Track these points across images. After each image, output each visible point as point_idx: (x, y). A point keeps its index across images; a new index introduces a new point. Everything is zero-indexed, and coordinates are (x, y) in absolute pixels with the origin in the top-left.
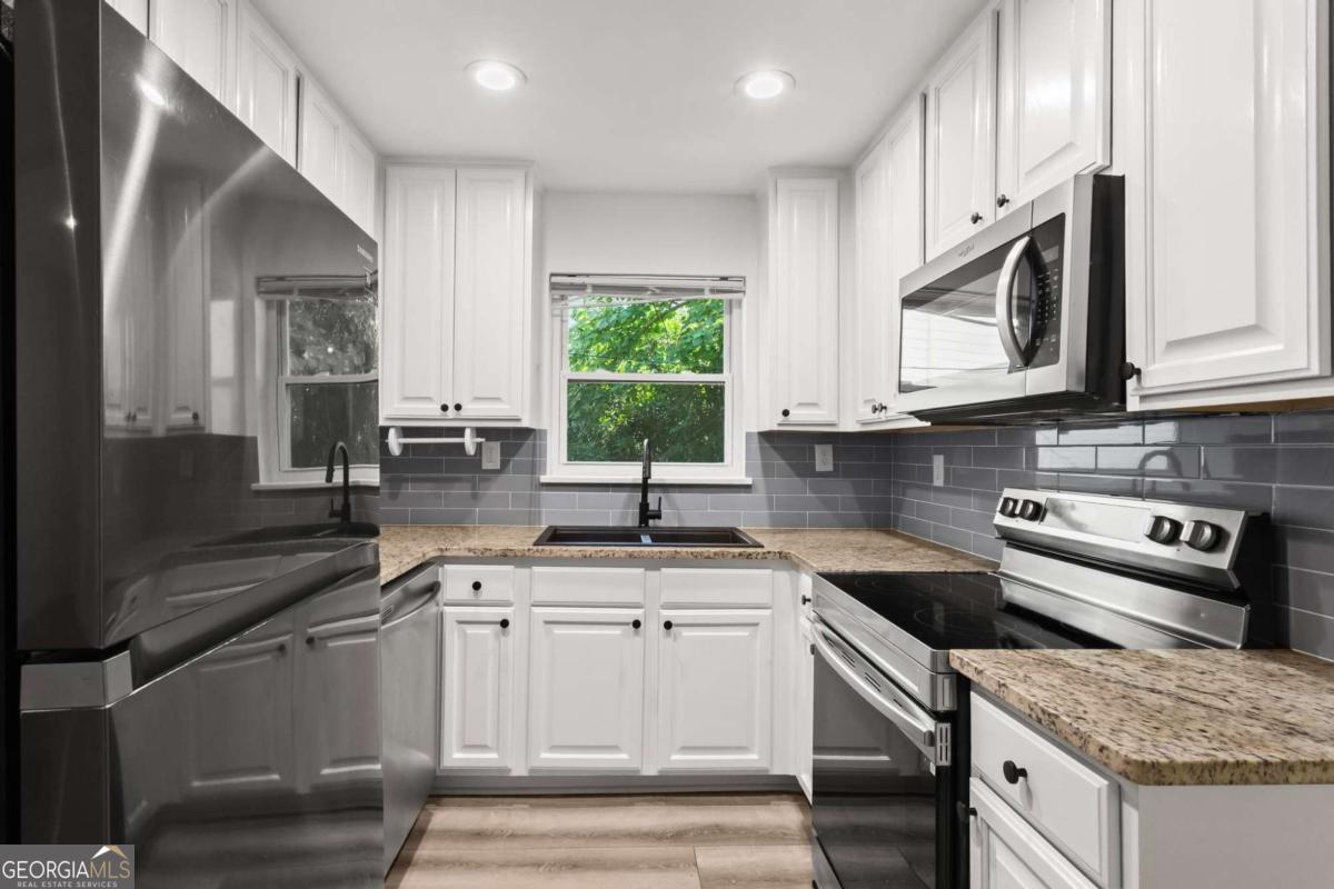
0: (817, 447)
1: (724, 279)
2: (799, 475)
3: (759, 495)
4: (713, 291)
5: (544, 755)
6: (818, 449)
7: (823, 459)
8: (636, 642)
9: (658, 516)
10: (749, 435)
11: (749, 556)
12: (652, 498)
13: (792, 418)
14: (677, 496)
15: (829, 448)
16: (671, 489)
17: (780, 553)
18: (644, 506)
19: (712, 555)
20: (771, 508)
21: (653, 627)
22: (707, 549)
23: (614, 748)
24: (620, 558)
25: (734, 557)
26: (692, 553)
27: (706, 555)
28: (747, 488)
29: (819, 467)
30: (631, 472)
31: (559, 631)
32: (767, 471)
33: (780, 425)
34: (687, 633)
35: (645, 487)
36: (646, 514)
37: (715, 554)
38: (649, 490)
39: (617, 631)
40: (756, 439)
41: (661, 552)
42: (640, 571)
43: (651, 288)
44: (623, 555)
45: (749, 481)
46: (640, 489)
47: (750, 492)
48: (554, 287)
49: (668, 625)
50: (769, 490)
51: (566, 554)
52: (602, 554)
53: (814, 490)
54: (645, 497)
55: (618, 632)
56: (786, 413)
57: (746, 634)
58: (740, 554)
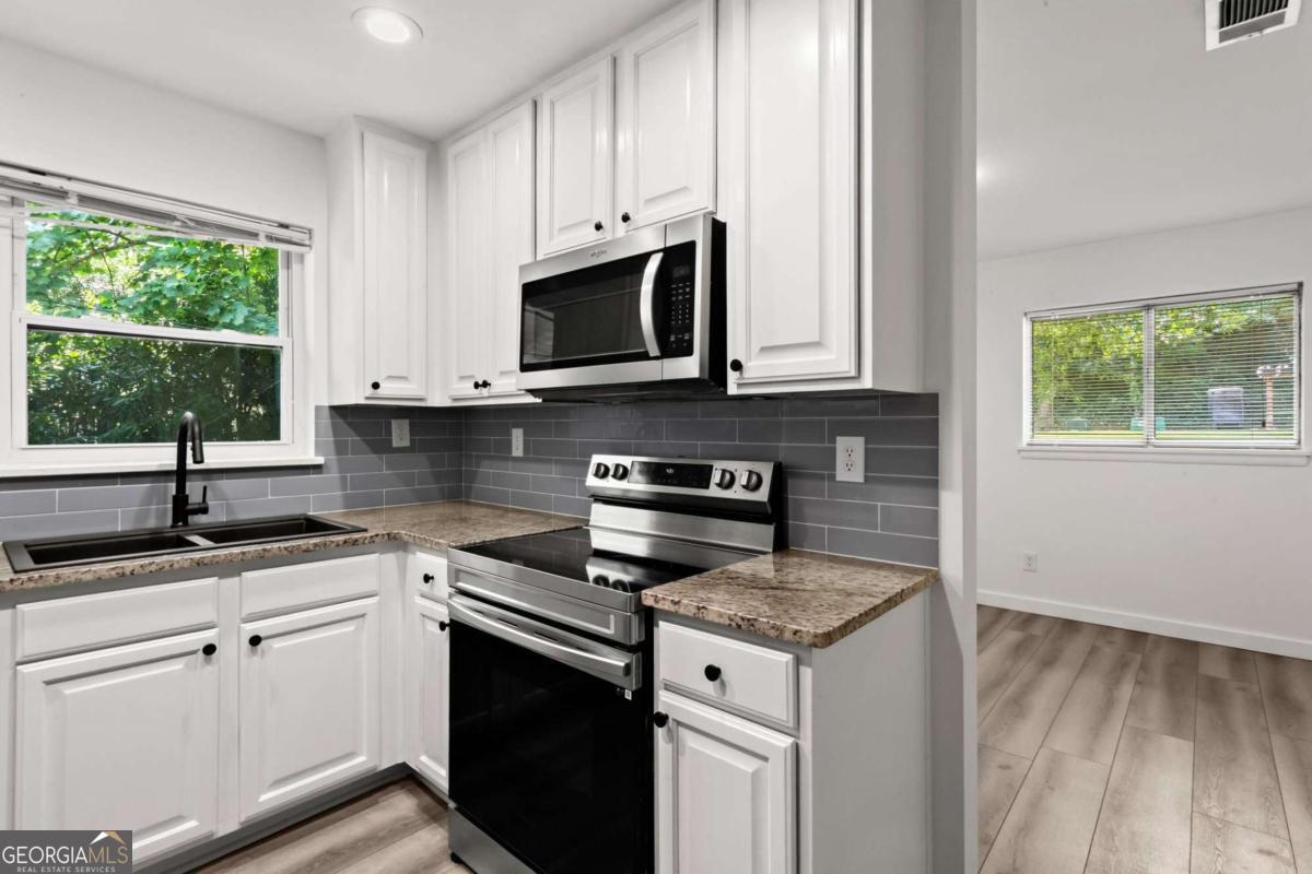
0: (393, 422)
1: (285, 226)
2: (375, 452)
3: (333, 475)
4: (270, 238)
6: (395, 423)
7: (400, 434)
8: (209, 671)
9: (202, 510)
10: (318, 408)
11: (355, 542)
12: (194, 490)
13: (381, 392)
14: (225, 484)
15: (406, 423)
16: (215, 476)
17: (388, 534)
18: (180, 500)
19: (311, 548)
20: (344, 488)
21: (232, 648)
22: (305, 541)
24: (182, 568)
25: (338, 545)
26: (286, 549)
27: (304, 547)
28: (317, 468)
29: (395, 444)
30: (161, 456)
32: (340, 449)
33: (367, 398)
34: (277, 644)
35: (181, 474)
36: (182, 509)
37: (316, 545)
38: (188, 477)
39: (177, 666)
40: (326, 413)
41: (243, 553)
42: (213, 580)
43: (178, 217)
44: (186, 565)
45: (320, 460)
46: (175, 478)
47: (321, 473)
49: (255, 641)
50: (342, 469)
52: (153, 568)
53: (390, 466)
54: (181, 487)
55: (179, 667)
56: (376, 386)
57: (352, 628)
58: (345, 542)
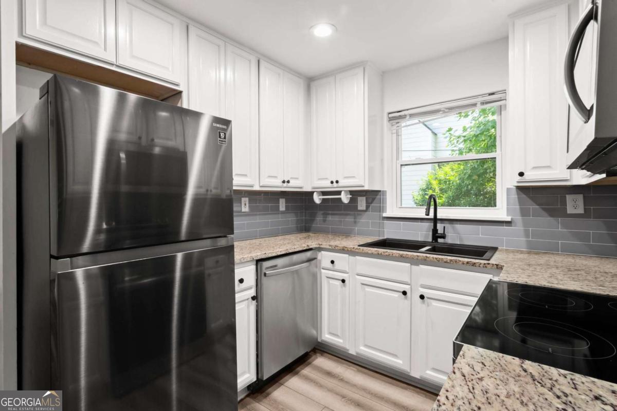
0: (567, 196)
1: (493, 94)
2: (551, 215)
3: (519, 228)
5: (362, 348)
6: (569, 198)
7: (575, 205)
9: (443, 236)
10: (508, 190)
11: (474, 264)
12: (440, 227)
13: (527, 177)
14: (459, 226)
15: (580, 198)
16: (454, 222)
17: (497, 265)
18: (435, 230)
19: (448, 261)
20: (527, 235)
22: (446, 257)
23: (395, 356)
25: (463, 264)
26: (436, 259)
27: (445, 260)
28: (508, 223)
29: (570, 210)
31: (368, 289)
32: (524, 213)
33: (518, 182)
34: (434, 303)
35: (435, 220)
36: (436, 235)
37: (451, 260)
38: (438, 222)
41: (418, 256)
42: (408, 265)
44: (397, 255)
45: (509, 219)
46: (433, 222)
47: (511, 226)
48: (390, 119)
49: (422, 297)
50: (525, 224)
51: (370, 252)
53: (565, 226)
54: (435, 226)
55: (397, 296)
56: (521, 174)
58: (468, 263)
